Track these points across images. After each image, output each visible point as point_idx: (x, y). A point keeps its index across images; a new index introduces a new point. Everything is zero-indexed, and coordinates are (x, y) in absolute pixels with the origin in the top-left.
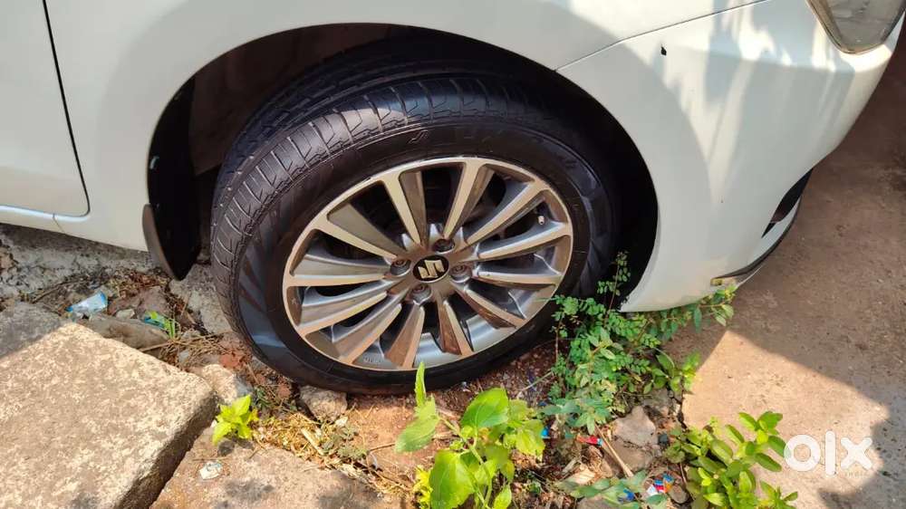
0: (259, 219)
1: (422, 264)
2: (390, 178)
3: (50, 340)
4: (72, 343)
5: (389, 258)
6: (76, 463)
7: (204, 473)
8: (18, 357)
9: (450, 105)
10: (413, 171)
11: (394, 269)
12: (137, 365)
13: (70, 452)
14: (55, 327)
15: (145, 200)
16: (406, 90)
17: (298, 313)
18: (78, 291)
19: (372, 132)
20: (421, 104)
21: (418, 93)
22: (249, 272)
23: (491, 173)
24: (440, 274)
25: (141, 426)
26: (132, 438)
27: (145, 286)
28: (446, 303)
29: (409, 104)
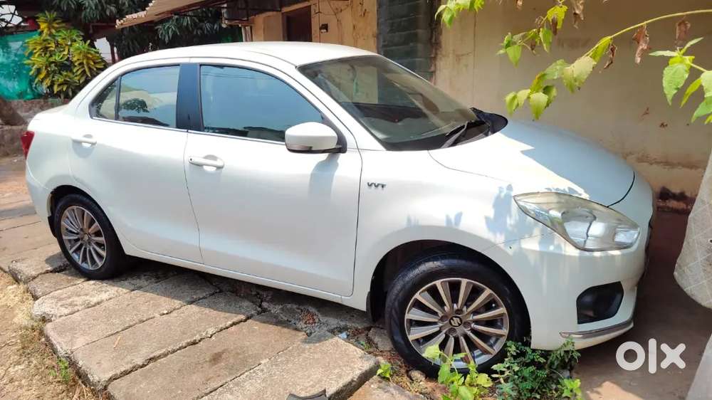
0: (399, 292)
1: (452, 319)
2: (438, 283)
3: (330, 340)
4: (337, 342)
5: (440, 314)
6: (336, 371)
7: (372, 386)
8: (321, 344)
9: (455, 262)
10: (446, 281)
11: (442, 319)
12: (356, 350)
13: (335, 368)
14: (332, 338)
15: (369, 290)
16: (443, 257)
17: (409, 330)
18: (339, 331)
19: (432, 268)
20: (446, 262)
21: (446, 258)
22: (395, 310)
23: (472, 285)
24: (460, 325)
25: (356, 366)
26: (352, 369)
27: (360, 333)
28: (462, 338)
29: (443, 261)
